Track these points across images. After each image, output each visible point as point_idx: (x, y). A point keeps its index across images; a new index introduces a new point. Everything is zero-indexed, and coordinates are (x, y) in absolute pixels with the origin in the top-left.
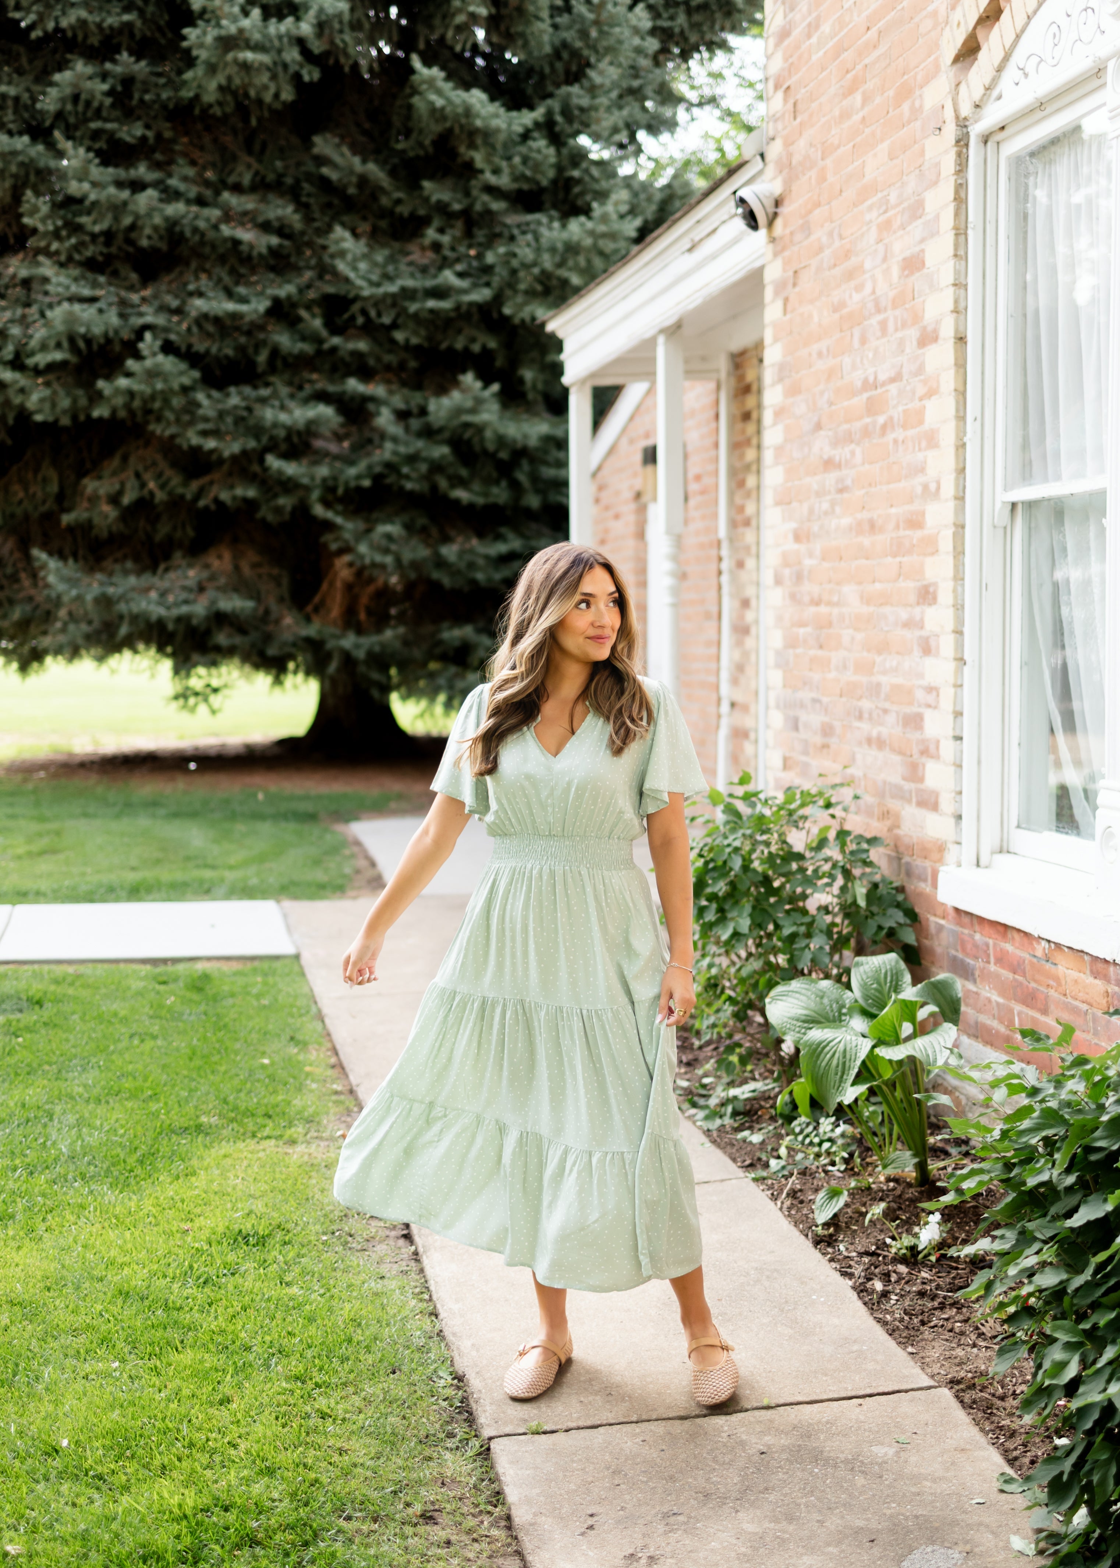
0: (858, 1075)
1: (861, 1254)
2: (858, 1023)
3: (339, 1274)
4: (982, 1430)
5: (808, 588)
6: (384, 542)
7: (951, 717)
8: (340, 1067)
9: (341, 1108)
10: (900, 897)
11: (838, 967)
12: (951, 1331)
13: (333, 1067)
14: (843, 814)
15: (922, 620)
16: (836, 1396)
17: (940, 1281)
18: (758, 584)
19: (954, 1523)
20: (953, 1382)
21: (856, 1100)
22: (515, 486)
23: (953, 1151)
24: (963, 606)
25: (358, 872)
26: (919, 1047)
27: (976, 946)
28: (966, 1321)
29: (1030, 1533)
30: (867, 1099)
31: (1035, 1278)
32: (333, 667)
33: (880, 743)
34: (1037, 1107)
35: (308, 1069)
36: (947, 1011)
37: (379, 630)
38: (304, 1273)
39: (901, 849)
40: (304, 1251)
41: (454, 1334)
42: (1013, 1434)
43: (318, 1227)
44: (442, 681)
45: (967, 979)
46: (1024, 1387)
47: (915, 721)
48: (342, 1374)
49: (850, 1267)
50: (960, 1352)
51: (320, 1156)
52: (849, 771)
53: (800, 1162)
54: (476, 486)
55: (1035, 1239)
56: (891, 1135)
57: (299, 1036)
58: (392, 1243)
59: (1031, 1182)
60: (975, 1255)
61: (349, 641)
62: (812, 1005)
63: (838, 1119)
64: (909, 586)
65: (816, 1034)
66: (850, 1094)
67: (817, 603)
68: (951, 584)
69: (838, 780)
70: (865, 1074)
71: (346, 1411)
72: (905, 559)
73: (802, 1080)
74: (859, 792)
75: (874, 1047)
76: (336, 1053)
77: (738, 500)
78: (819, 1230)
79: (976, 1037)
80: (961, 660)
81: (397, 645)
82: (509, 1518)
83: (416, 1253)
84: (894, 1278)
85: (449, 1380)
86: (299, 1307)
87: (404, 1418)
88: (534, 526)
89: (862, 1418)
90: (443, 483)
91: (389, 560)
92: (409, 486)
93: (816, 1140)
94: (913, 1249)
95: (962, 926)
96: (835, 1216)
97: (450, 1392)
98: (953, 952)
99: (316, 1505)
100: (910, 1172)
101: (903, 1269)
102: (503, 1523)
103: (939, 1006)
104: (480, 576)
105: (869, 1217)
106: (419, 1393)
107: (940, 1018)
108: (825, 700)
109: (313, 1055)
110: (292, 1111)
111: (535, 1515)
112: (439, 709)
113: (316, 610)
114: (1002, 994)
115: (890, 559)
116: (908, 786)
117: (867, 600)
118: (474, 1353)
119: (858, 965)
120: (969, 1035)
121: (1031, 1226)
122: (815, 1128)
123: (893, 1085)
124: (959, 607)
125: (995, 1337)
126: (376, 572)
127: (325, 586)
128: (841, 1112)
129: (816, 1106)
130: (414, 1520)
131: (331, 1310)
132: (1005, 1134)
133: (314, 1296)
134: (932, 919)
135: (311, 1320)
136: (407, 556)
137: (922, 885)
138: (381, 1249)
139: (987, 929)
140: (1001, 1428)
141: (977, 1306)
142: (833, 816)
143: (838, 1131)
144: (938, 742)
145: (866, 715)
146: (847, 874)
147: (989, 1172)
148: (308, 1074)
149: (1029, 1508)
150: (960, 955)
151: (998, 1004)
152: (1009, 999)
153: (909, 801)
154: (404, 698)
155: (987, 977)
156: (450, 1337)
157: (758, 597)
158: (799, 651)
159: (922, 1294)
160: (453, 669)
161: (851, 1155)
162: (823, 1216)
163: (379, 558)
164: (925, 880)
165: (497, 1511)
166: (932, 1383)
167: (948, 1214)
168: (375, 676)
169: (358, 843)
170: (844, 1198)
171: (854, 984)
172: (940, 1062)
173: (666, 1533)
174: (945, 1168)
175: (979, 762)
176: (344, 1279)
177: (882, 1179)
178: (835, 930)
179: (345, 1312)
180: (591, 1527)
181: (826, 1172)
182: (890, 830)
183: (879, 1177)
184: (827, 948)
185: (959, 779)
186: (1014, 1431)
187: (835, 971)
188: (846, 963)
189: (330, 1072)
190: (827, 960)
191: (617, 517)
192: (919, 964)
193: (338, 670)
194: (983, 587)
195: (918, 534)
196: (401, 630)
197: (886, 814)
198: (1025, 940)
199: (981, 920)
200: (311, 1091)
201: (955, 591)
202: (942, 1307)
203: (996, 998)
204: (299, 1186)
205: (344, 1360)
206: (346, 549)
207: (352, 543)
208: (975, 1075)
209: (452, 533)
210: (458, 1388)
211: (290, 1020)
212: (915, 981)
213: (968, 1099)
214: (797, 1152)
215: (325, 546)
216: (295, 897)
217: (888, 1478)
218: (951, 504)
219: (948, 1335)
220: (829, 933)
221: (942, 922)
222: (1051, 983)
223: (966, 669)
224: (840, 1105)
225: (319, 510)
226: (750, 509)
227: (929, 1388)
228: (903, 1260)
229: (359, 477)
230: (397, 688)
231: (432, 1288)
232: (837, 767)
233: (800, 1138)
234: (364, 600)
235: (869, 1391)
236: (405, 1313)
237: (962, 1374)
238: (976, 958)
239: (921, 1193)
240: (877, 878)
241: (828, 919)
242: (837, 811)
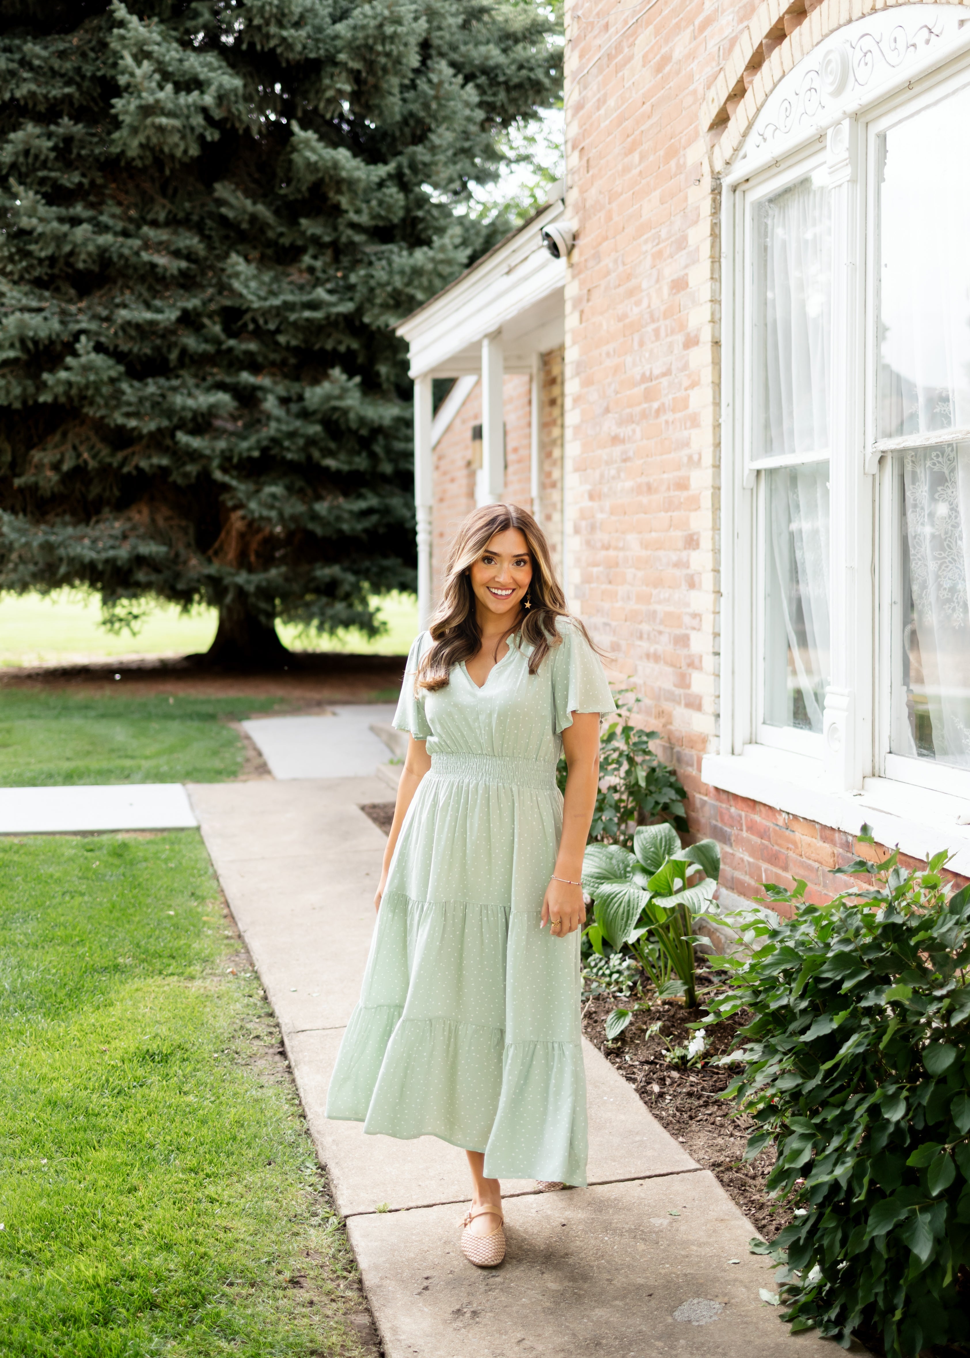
0: (640, 920)
1: (642, 1063)
2: (640, 879)
3: (227, 1084)
4: (737, 1204)
5: (600, 537)
6: (269, 500)
7: (711, 637)
8: (231, 917)
9: (231, 950)
10: (673, 779)
11: (624, 834)
12: (713, 1124)
13: (225, 917)
14: (627, 714)
15: (688, 562)
16: (622, 1178)
17: (705, 1084)
18: (562, 533)
19: (716, 1279)
20: (715, 1165)
21: (638, 940)
22: (373, 456)
23: (715, 979)
24: (719, 551)
25: (248, 760)
26: (688, 897)
27: (731, 817)
28: (724, 1116)
29: (775, 1287)
30: (647, 939)
31: (777, 1082)
32: (229, 599)
33: (655, 658)
34: (778, 945)
35: (205, 918)
36: (709, 869)
37: (266, 569)
38: (198, 1084)
39: (673, 741)
40: (199, 1066)
41: (318, 1132)
42: (762, 1207)
43: (210, 1047)
44: (315, 609)
45: (725, 843)
46: (770, 1169)
47: (683, 641)
48: (228, 1166)
49: (634, 1073)
50: (720, 1141)
51: (213, 989)
52: (633, 680)
53: (595, 990)
54: (343, 456)
55: (776, 1051)
56: (666, 967)
57: (198, 893)
58: (270, 1058)
59: (774, 1006)
60: (732, 1063)
61: (242, 578)
62: (604, 865)
63: (624, 955)
64: (678, 535)
65: (607, 888)
66: (633, 935)
67: (607, 547)
68: (710, 533)
69: (623, 687)
70: (645, 919)
71: (231, 1197)
72: (675, 514)
73: (596, 924)
74: (640, 696)
75: (652, 898)
76: (228, 905)
77: (547, 467)
78: (610, 1044)
79: (732, 889)
80: (718, 593)
81: (280, 581)
82: (360, 1281)
83: (289, 1067)
84: (668, 1081)
85: (315, 1170)
86: (194, 1112)
87: (277, 1201)
88: (388, 488)
89: (643, 1195)
90: (316, 454)
91: (273, 514)
92: (289, 456)
93: (608, 972)
94: (683, 1058)
95: (721, 801)
96: (622, 1032)
97: (314, 1179)
98: (714, 822)
99: (204, 1274)
100: (681, 996)
101: (675, 1074)
102: (356, 1286)
103: (703, 865)
104: (345, 527)
105: (648, 1033)
106: (290, 1180)
107: (704, 874)
108: (614, 624)
109: (209, 908)
110: (192, 953)
111: (381, 1279)
112: (313, 631)
113: (216, 553)
114: (752, 854)
115: (663, 514)
116: (678, 691)
117: (645, 545)
118: (334, 1147)
119: (639, 832)
120: (727, 888)
121: (773, 1041)
122: (607, 962)
123: (667, 928)
124: (716, 552)
125: (747, 1128)
126: (263, 524)
127: (223, 535)
128: (626, 950)
129: (607, 944)
130: (284, 1285)
131: (219, 1114)
132: (752, 967)
133: (206, 1103)
134: (698, 796)
135: (204, 1122)
136: (288, 511)
137: (689, 769)
138: (261, 1063)
139: (740, 803)
140: (752, 1202)
141: (733, 1103)
142: (620, 715)
143: (625, 964)
144: (701, 657)
145: (645, 636)
146: (631, 760)
147: (741, 998)
148: (205, 923)
149: (774, 1267)
150: (720, 824)
151: (749, 863)
152: (758, 859)
153: (679, 703)
154: (285, 623)
155: (741, 841)
156: (315, 1135)
157: (562, 543)
158: (594, 585)
159: (690, 1094)
160: (324, 600)
161: (635, 983)
162: (612, 1033)
163: (265, 513)
164: (692, 765)
165: (351, 1276)
166: (698, 1166)
167: (710, 1031)
168: (263, 605)
169: (248, 738)
170: (629, 1018)
171: (637, 848)
172: (703, 910)
173: (486, 1291)
174: (708, 993)
175: (733, 672)
176: (231, 1089)
177: (659, 1002)
178: (622, 805)
179: (231, 1116)
180: (426, 1288)
181: (615, 997)
182: (664, 726)
183: (657, 1001)
184: (616, 820)
185: (717, 686)
186: (763, 1204)
187: (622, 838)
188: (631, 831)
189: (222, 921)
190: (615, 829)
191: (452, 480)
192: (687, 831)
193: (233, 601)
194: (735, 535)
195: (684, 494)
196: (283, 569)
197: (661, 714)
198: (770, 813)
199: (736, 797)
200: (207, 936)
201: (713, 538)
202: (706, 1105)
203: (747, 858)
204: (196, 1013)
205: (229, 1154)
206: (240, 506)
207: (244, 501)
208: (729, 920)
209: (324, 493)
210: (322, 1176)
211: (192, 880)
212: (684, 845)
213: (726, 938)
214: (592, 981)
215: (223, 503)
216: (198, 781)
217: (663, 1243)
218: (710, 471)
219: (710, 1127)
220: (617, 808)
221: (705, 798)
222: (791, 846)
223: (722, 599)
224: (626, 944)
225: (218, 475)
226: (556, 474)
227: (696, 1170)
228: (676, 1067)
229: (250, 449)
230: (280, 614)
231: (302, 1095)
232: (623, 676)
233: (595, 970)
234: (254, 546)
235: (648, 1174)
236: (278, 1116)
237: (722, 1159)
238: (732, 826)
239: (690, 1013)
240: (655, 764)
241: (616, 796)
242: (623, 712)
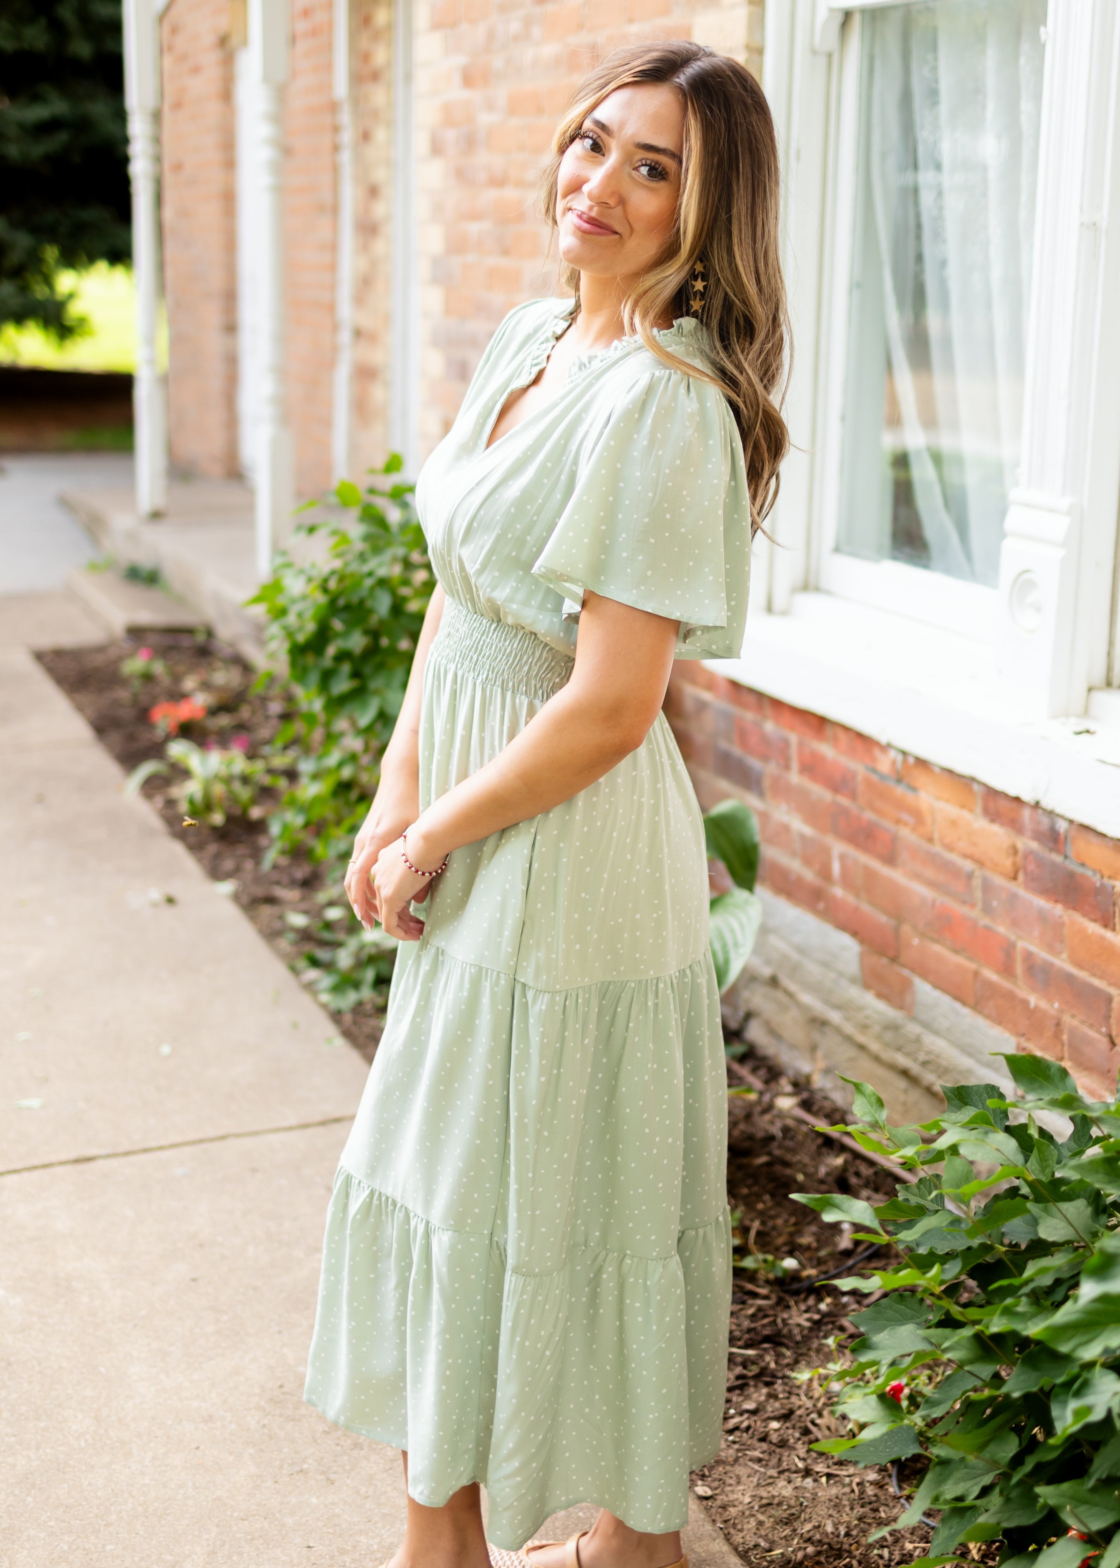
5: (485, 159)
27: (765, 740)
36: (737, 868)
45: (747, 788)
67: (498, 182)
77: (364, 43)
103: (724, 858)
114: (810, 820)
134: (689, 689)
139: (788, 720)
150: (734, 750)
151: (803, 838)
152: (821, 831)
155: (782, 790)
158: (470, 258)
191: (195, 70)
198: (858, 745)
199: (777, 703)
203: (799, 825)
221: (707, 696)
226: (380, 56)
